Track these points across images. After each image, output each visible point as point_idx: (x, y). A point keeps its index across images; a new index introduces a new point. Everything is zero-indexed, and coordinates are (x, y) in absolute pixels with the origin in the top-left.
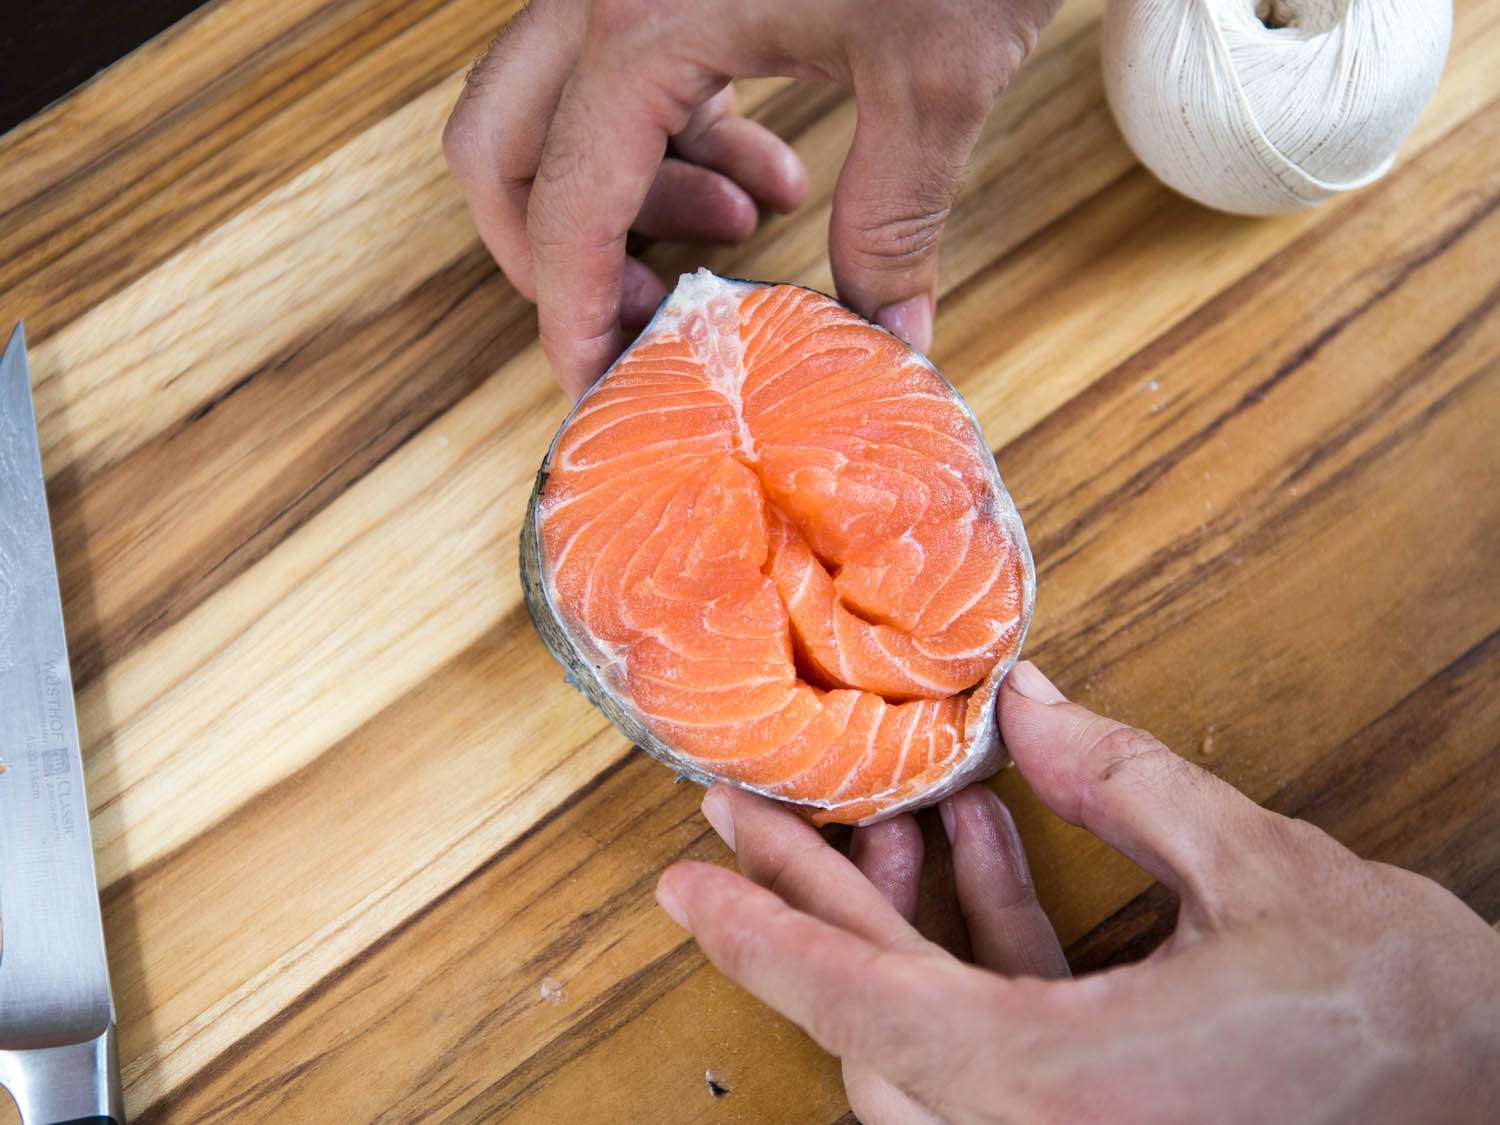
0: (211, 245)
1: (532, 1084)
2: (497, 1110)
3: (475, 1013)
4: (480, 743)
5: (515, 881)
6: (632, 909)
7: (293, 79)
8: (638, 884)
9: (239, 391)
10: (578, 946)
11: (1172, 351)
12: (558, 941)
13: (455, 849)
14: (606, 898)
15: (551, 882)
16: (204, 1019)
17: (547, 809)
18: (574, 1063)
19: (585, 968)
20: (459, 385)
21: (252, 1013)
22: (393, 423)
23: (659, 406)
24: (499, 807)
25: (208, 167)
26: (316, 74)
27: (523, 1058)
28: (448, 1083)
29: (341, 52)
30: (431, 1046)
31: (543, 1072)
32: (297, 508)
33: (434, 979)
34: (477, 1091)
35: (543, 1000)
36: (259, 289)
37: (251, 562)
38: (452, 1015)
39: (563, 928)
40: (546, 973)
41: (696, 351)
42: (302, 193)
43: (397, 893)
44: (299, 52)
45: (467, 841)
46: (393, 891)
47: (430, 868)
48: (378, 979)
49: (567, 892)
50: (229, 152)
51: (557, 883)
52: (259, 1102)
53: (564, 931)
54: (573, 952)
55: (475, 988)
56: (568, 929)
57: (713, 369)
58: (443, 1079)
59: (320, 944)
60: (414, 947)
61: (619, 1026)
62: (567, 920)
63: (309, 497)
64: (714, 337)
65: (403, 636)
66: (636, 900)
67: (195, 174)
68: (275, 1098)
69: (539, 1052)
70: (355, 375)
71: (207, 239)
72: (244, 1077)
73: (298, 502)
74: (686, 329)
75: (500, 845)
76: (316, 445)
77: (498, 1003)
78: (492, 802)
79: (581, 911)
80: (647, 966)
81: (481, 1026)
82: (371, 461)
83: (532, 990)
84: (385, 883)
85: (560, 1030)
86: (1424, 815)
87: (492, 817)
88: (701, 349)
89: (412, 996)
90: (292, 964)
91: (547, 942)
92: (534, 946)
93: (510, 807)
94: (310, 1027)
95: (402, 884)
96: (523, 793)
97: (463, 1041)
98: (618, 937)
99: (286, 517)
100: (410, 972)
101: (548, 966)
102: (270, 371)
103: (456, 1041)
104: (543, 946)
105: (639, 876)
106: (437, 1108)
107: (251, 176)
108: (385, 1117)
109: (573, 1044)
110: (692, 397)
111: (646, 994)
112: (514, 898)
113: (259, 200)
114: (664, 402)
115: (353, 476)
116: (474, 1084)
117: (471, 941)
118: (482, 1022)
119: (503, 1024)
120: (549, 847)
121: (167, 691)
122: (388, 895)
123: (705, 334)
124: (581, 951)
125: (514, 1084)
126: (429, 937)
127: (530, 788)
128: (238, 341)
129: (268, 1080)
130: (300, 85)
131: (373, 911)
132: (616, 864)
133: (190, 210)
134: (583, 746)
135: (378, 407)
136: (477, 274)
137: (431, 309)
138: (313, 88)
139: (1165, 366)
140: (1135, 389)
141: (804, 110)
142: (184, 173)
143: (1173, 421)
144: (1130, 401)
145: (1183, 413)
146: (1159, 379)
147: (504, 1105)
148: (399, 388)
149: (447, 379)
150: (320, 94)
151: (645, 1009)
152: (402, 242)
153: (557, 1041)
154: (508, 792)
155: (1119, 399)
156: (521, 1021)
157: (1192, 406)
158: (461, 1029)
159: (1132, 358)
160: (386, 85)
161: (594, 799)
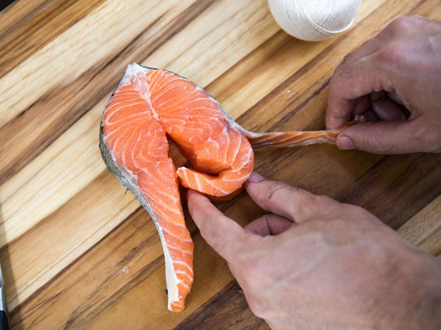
1: (121, 296)
2: (112, 303)
3: (104, 277)
4: (103, 202)
5: (114, 240)
6: (148, 246)
7: (43, 18)
8: (149, 239)
9: (32, 107)
11: (293, 81)
12: (127, 256)
13: (97, 232)
14: (140, 243)
15: (125, 240)
16: (30, 283)
17: (123, 220)
18: (133, 289)
19: (135, 263)
21: (43, 280)
22: (75, 114)
23: (129, 104)
24: (109, 219)
25: (20, 45)
26: (49, 17)
27: (119, 289)
28: (98, 297)
29: (57, 10)
30: (93, 287)
31: (124, 292)
32: (49, 139)
33: (93, 268)
34: (106, 299)
35: (123, 273)
36: (36, 79)
37: (37, 155)
38: (98, 278)
39: (128, 252)
40: (124, 265)
41: (136, 87)
42: (47, 51)
43: (82, 245)
44: (45, 11)
45: (101, 230)
47: (90, 238)
48: (78, 269)
49: (129, 243)
50: (26, 41)
51: (126, 240)
52: (46, 305)
54: (132, 259)
55: (104, 270)
56: (130, 252)
57: (141, 92)
58: (96, 296)
59: (60, 260)
60: (87, 260)
61: (145, 279)
62: (129, 250)
63: (53, 136)
64: (140, 83)
65: (81, 173)
66: (148, 244)
67: (17, 47)
68: (50, 304)
69: (123, 287)
70: (64, 101)
71: (21, 65)
72: (41, 298)
73: (49, 138)
74: (132, 81)
75: (110, 230)
76: (54, 122)
77: (111, 274)
78: (107, 219)
79: (134, 247)
80: (152, 261)
81: (106, 281)
82: (69, 125)
83: (120, 270)
84: (78, 243)
85: (128, 281)
87: (107, 223)
88: (137, 86)
89: (87, 273)
90: (53, 267)
91: (124, 257)
93: (112, 220)
94: (59, 283)
95: (83, 243)
96: (116, 215)
97: (102, 285)
98: (144, 254)
99: (46, 142)
100: (86, 267)
101: (124, 263)
102: (40, 101)
103: (100, 285)
104: (123, 257)
105: (149, 237)
106: (95, 304)
107: (32, 47)
108: (81, 307)
109: (132, 284)
110: (137, 101)
111: (152, 269)
112: (114, 244)
114: (130, 103)
115: (65, 130)
116: (105, 297)
117: (103, 257)
118: (107, 279)
119: (112, 280)
120: (123, 230)
121: (15, 192)
122: (79, 246)
123: (137, 82)
124: (133, 258)
125: (117, 296)
126: (91, 257)
127: (118, 214)
128: (31, 94)
129: (48, 299)
130: (45, 20)
131: (75, 251)
132: (142, 234)
134: (132, 201)
135: (70, 110)
136: (97, 71)
137: (84, 81)
138: (49, 21)
139: (292, 85)
140: (283, 92)
141: (187, 19)
142: (14, 47)
143: (294, 101)
144: (282, 96)
145: (297, 98)
146: (290, 89)
147: (113, 302)
148: (76, 104)
149: (90, 101)
150: (50, 23)
151: (152, 273)
152: (75, 63)
153: (128, 284)
154: (111, 216)
155: (279, 96)
156: (118, 279)
157: (299, 96)
158: (101, 282)
159: (282, 84)
160: (69, 19)
161: (136, 216)
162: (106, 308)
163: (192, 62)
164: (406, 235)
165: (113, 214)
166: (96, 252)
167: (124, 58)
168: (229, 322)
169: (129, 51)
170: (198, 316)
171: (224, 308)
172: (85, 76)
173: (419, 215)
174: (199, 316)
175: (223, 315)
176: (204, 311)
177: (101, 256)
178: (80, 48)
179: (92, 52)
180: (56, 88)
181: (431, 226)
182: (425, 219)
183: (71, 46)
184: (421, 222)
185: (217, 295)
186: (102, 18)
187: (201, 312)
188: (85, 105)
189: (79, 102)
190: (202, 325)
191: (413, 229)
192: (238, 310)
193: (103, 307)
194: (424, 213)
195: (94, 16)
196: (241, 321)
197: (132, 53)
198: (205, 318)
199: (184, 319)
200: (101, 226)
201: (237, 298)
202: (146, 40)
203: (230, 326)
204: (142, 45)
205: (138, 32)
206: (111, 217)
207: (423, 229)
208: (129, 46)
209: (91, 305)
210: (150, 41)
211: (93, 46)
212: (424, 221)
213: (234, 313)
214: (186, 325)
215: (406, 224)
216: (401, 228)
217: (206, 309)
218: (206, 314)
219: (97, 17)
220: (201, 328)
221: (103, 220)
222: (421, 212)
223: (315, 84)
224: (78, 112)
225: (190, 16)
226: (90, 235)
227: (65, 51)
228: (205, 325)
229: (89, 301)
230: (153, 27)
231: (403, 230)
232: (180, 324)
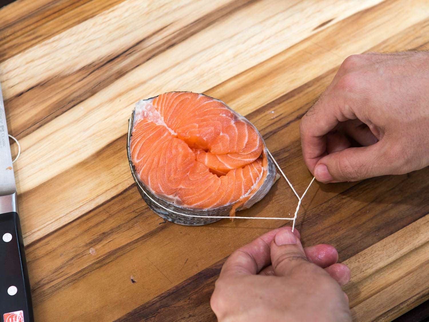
0: (27, 53)
1: (84, 275)
2: (74, 280)
3: (71, 255)
4: (82, 186)
5: (86, 222)
6: (116, 233)
7: (55, 13)
8: (119, 226)
9: (30, 91)
10: (101, 241)
11: (279, 104)
12: (96, 239)
13: (72, 213)
14: (110, 229)
15: (96, 224)
17: (98, 205)
18: (96, 271)
19: (102, 246)
20: (89, 94)
22: (70, 102)
23: (149, 136)
24: (85, 203)
25: (29, 33)
26: (61, 12)
27: (83, 268)
28: (62, 272)
29: (68, 8)
30: (59, 262)
31: (87, 272)
32: (42, 121)
33: (62, 245)
34: (69, 275)
35: (90, 253)
36: (39, 65)
37: (28, 134)
38: (65, 255)
40: (92, 247)
41: (149, 120)
42: (54, 41)
44: (58, 6)
45: (75, 211)
46: (54, 222)
47: (64, 217)
48: (47, 243)
49: (100, 227)
50: (36, 30)
51: (98, 224)
53: (98, 237)
54: (99, 242)
55: (72, 249)
60: (57, 237)
61: (109, 262)
62: (99, 234)
63: (45, 119)
64: (151, 114)
65: (65, 156)
66: (118, 230)
67: (26, 35)
69: (87, 267)
70: (61, 89)
71: (27, 51)
75: (84, 213)
76: (48, 106)
77: (78, 253)
78: (83, 202)
79: (103, 232)
80: (118, 248)
81: (72, 259)
82: (63, 112)
83: (87, 251)
84: (52, 220)
85: (94, 262)
86: (331, 230)
87: (82, 205)
89: (55, 249)
92: (89, 239)
93: (87, 203)
95: (56, 220)
96: (92, 200)
97: (67, 262)
98: (112, 239)
99: (38, 123)
100: (56, 243)
101: (92, 245)
102: (39, 86)
103: (65, 262)
104: (92, 240)
105: (120, 224)
106: (58, 278)
107: (40, 36)
108: (44, 279)
109: (96, 266)
110: (154, 130)
111: (117, 255)
112: (85, 227)
113: (42, 42)
115: (58, 115)
116: (68, 273)
117: (73, 236)
118: (73, 257)
119: (78, 259)
120: (96, 215)
122: (53, 222)
124: (102, 242)
125: (80, 274)
126: (62, 234)
127: (94, 199)
128: (31, 78)
130: (56, 15)
131: (48, 226)
132: (114, 220)
133: (23, 43)
134: (109, 190)
135: (66, 99)
136: (97, 67)
137: (83, 74)
138: (59, 16)
139: (277, 107)
140: (268, 112)
141: (188, 33)
142: (23, 34)
143: (277, 122)
144: (266, 116)
145: (280, 120)
146: (274, 111)
147: (76, 279)
148: (72, 94)
149: (86, 93)
150: (61, 17)
151: (117, 259)
152: (77, 57)
153: (93, 264)
154: (87, 199)
155: (263, 115)
156: (83, 258)
157: (282, 118)
158: (67, 259)
159: (268, 104)
160: (78, 17)
161: (110, 203)
162: (67, 284)
163: (187, 72)
164: (364, 261)
165: (89, 198)
166: (67, 231)
167: (124, 59)
168: (182, 315)
169: (130, 53)
170: (153, 304)
171: (179, 301)
172: (84, 70)
173: (379, 244)
174: (155, 305)
175: (177, 308)
176: (159, 301)
177: (71, 235)
178: (85, 44)
179: (96, 49)
180: (56, 76)
181: (389, 256)
182: (383, 249)
183: (77, 40)
184: (379, 251)
185: (175, 288)
186: (110, 20)
187: (157, 302)
188: (80, 96)
189: (75, 92)
190: (156, 314)
191: (371, 256)
192: (193, 305)
193: (65, 282)
194: (384, 244)
195: (103, 17)
196: (194, 316)
197: (132, 55)
198: (160, 307)
199: (139, 306)
200: (76, 208)
201: (193, 294)
202: (147, 46)
203: (182, 319)
204: (142, 50)
205: (141, 38)
206: (87, 201)
207: (381, 259)
208: (132, 49)
209: (54, 279)
210: (150, 48)
211: (97, 44)
212: (383, 251)
213: (188, 307)
214: (140, 311)
215: (365, 250)
216: (359, 253)
217: (162, 299)
218: (162, 304)
219: (105, 18)
220: (155, 316)
221: (79, 202)
222: (382, 241)
223: (298, 110)
224: (73, 101)
225: (192, 30)
226: (65, 214)
227: (70, 44)
228: (159, 314)
229: (53, 275)
230: (156, 35)
231: (361, 255)
232: (136, 309)
